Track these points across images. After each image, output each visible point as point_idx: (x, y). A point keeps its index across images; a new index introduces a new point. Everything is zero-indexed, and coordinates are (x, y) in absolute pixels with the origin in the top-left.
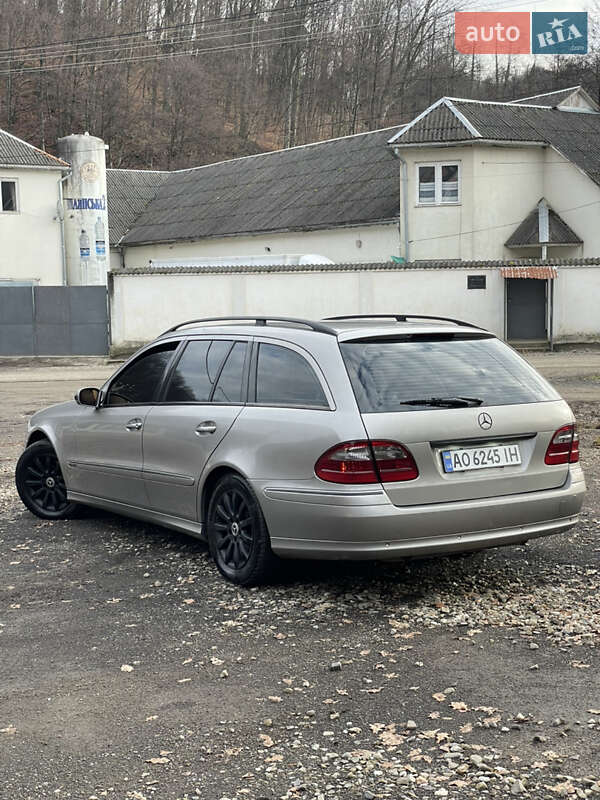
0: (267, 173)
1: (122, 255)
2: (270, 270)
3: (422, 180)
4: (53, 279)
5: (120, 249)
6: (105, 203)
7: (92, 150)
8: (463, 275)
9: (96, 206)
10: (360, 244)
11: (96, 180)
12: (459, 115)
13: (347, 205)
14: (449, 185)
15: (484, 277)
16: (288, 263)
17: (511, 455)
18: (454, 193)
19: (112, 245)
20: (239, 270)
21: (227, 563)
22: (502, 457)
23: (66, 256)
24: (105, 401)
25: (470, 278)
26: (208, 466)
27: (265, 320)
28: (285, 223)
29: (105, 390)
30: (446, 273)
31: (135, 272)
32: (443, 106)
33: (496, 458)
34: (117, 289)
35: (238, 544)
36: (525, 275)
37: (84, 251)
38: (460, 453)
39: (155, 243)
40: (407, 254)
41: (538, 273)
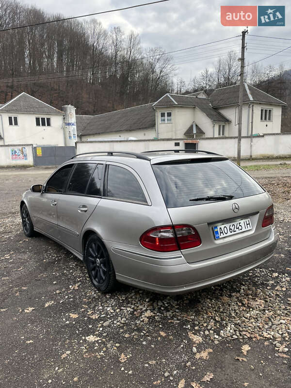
0: (119, 116)
1: (81, 138)
2: (120, 141)
3: (162, 116)
4: (61, 144)
5: (80, 137)
6: (75, 124)
7: (71, 110)
8: (173, 142)
9: (73, 125)
10: (145, 134)
11: (73, 117)
12: (171, 98)
13: (141, 124)
14: (169, 118)
15: (179, 143)
16: (126, 139)
17: (247, 224)
18: (170, 120)
19: (78, 136)
20: (112, 141)
21: (95, 279)
22: (243, 226)
23: (65, 138)
24: (45, 190)
25: (175, 143)
26: (83, 230)
27: (112, 153)
28: (124, 129)
29: (45, 185)
30: (169, 142)
31: (83, 142)
32: (167, 96)
33: (240, 228)
34: (78, 147)
35: (99, 270)
36: (190, 142)
37: (70, 137)
38: (222, 227)
39: (89, 135)
40: (158, 136)
41: (194, 142)
